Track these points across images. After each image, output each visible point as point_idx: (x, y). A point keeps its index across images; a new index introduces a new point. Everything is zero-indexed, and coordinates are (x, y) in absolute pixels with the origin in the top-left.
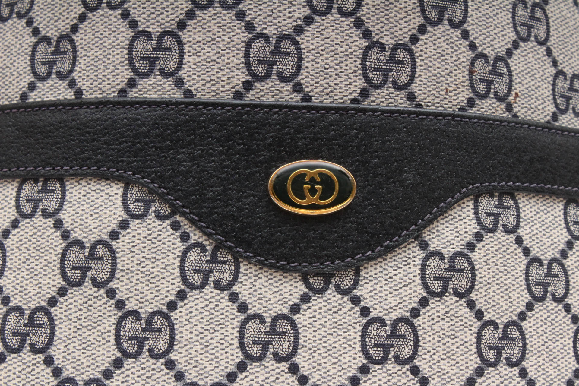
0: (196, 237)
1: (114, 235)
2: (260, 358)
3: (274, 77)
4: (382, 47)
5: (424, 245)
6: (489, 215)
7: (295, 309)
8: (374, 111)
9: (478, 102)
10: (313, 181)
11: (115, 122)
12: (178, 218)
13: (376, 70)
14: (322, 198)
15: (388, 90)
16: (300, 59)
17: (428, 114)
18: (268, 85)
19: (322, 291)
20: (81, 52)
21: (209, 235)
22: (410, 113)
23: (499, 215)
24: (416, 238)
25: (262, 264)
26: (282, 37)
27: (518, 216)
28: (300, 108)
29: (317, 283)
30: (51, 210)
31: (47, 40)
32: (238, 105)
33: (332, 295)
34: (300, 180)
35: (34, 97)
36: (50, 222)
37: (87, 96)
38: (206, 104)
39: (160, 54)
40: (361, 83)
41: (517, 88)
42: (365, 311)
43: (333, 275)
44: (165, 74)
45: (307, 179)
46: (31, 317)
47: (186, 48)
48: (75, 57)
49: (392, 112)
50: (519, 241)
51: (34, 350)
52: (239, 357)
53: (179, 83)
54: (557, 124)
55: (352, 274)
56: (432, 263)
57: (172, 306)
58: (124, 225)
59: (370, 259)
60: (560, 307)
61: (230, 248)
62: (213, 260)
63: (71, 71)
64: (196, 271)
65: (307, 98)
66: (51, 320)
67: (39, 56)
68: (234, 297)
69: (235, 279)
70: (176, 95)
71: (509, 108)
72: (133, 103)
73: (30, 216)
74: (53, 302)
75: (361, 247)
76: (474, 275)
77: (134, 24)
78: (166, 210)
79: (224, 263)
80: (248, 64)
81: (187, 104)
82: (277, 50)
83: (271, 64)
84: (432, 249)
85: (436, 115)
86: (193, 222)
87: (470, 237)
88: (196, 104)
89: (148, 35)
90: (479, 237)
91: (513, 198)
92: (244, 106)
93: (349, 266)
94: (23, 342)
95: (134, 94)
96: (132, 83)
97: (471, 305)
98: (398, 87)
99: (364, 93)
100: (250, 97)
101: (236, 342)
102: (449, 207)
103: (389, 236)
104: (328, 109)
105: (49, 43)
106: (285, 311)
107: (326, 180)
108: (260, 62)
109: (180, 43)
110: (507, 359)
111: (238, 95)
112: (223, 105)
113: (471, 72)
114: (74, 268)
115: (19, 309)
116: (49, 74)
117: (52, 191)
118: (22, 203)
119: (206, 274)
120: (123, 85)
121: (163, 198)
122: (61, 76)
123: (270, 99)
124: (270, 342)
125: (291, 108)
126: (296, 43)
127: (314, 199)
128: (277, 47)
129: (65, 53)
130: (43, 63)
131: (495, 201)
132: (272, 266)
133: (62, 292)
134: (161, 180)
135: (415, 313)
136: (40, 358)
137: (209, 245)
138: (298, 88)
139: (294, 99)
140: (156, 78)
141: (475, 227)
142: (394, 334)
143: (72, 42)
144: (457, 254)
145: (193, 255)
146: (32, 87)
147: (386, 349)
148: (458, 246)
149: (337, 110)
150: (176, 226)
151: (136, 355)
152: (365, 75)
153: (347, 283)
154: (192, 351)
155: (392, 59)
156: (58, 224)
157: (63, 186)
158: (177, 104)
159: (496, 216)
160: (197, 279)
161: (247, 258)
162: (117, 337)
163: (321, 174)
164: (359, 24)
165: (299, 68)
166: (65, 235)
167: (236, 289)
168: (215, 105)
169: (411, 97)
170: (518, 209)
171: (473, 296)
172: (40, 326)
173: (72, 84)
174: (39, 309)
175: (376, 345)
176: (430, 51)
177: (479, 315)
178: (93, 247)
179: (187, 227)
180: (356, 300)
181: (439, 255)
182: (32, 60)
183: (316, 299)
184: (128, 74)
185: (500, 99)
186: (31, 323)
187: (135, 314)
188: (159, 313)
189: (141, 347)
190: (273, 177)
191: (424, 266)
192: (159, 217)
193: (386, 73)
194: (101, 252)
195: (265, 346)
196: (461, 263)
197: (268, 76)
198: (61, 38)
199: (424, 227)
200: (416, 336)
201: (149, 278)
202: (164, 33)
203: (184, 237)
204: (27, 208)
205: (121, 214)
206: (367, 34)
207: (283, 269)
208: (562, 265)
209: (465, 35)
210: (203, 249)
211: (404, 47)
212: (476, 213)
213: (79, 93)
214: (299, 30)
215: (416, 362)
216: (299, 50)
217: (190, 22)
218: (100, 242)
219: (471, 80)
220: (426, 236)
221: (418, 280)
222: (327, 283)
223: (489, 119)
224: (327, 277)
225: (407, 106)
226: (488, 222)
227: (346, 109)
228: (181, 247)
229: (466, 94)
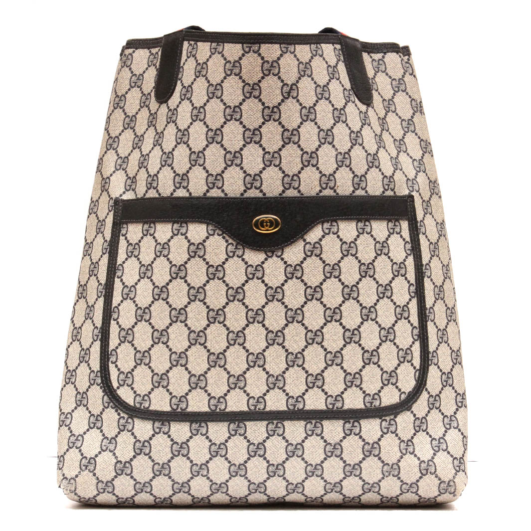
0: (230, 241)
1: (204, 241)
2: (252, 279)
3: (253, 188)
4: (289, 176)
5: (305, 240)
6: (327, 229)
7: (263, 263)
8: (286, 197)
9: (323, 191)
10: (267, 222)
11: (203, 204)
12: (224, 235)
13: (287, 184)
14: (270, 227)
15: (291, 190)
16: (262, 182)
17: (305, 197)
18: (251, 191)
19: (271, 257)
20: (190, 180)
21: (235, 240)
22: (298, 197)
23: (331, 228)
24: (302, 238)
25: (252, 249)
26: (255, 175)
27: (338, 228)
28: (262, 198)
29: (269, 254)
30: (183, 233)
31: (178, 175)
32: (242, 198)
33: (275, 258)
34: (263, 222)
35: (175, 195)
36: (184, 237)
37: (193, 195)
38: (231, 198)
39: (216, 181)
40: (282, 188)
41: (338, 184)
42: (285, 263)
43: (275, 252)
44: (219, 188)
45: (265, 221)
46: (179, 268)
47: (225, 179)
48: (188, 181)
49: (292, 197)
50: (338, 237)
51: (181, 278)
52: (245, 278)
53: (223, 191)
54: (354, 194)
55: (281, 251)
56: (308, 246)
57: (224, 263)
58: (207, 238)
59: (286, 246)
60: (354, 257)
61: (241, 244)
62: (236, 248)
63: (187, 186)
64: (231, 252)
65: (264, 194)
66: (186, 268)
67: (176, 180)
68: (243, 260)
69: (243, 254)
70: (222, 195)
71: (335, 191)
72: (208, 198)
73: (177, 235)
74: (186, 263)
75: (283, 242)
76: (322, 249)
77: (207, 172)
78: (220, 233)
79: (239, 249)
80: (245, 184)
81: (226, 198)
82: (254, 179)
83: (252, 184)
84: (307, 241)
85: (307, 197)
86: (229, 236)
87: (320, 237)
88: (228, 198)
89: (212, 175)
90: (323, 237)
91: (336, 222)
92: (244, 198)
93: (280, 248)
94: (177, 275)
95: (208, 195)
96: (208, 191)
97: (321, 259)
98: (294, 189)
99: (283, 192)
100: (246, 195)
101: (244, 274)
102: (313, 227)
103: (293, 238)
104: (271, 198)
105: (179, 176)
106: (260, 264)
107: (271, 221)
108: (249, 183)
109: (223, 178)
110: (334, 276)
111: (242, 194)
112: (237, 198)
113: (320, 181)
114: (192, 252)
115: (175, 265)
116: (180, 187)
117: (184, 227)
118: (174, 230)
119: (234, 253)
120: (205, 192)
121: (220, 229)
122: (184, 188)
123: (252, 195)
124: (255, 274)
125: (259, 198)
126: (260, 176)
127: (267, 228)
128: (254, 178)
129: (185, 180)
130: (178, 183)
131: (329, 224)
132: (255, 249)
133: (189, 259)
134: (218, 223)
135: (302, 262)
136: (183, 280)
137: (235, 243)
138: (261, 191)
139: (261, 195)
140: (215, 189)
141: (322, 233)
142: (295, 269)
143: (187, 176)
144: (316, 243)
145: (230, 247)
146: (174, 191)
147: (293, 274)
148: (316, 240)
149: (274, 198)
150: (224, 238)
151: (213, 279)
152: (283, 186)
153: (279, 254)
154: (231, 277)
155: (292, 180)
156: (186, 238)
157: (187, 225)
158: (223, 198)
159: (330, 229)
160: (231, 254)
161: (247, 247)
162: (207, 274)
163: (269, 220)
164: (281, 169)
165: (261, 184)
166: (189, 241)
167: (244, 257)
168: (234, 198)
169: (299, 191)
170: (338, 226)
171: (321, 256)
172: (182, 270)
173: (188, 190)
174: (182, 265)
175: (289, 273)
176: (305, 175)
177: (324, 262)
178: (198, 245)
179: (227, 238)
180: (282, 259)
181: (310, 243)
182: (174, 181)
183: (269, 259)
184: (206, 188)
185: (331, 188)
186: (179, 269)
187: (212, 266)
188: (220, 265)
189: (215, 276)
190: (255, 220)
191: (304, 247)
192: (219, 235)
193: (290, 184)
194: (200, 246)
195: (254, 275)
196: (317, 245)
197: (251, 188)
198: (183, 175)
199: (304, 234)
200: (302, 269)
201: (216, 254)
202: (217, 175)
203: (227, 241)
204: (176, 232)
205: (206, 234)
206: (284, 172)
207: (258, 250)
208: (355, 244)
209: (318, 169)
210: (233, 245)
211: (296, 175)
212: (322, 228)
213: (190, 194)
214: (261, 172)
215: (303, 278)
216: (261, 178)
217: (226, 171)
218: (200, 243)
219: (320, 184)
220: (305, 237)
221: (303, 252)
222: (273, 254)
223: (326, 197)
224: (273, 252)
225: (298, 195)
226: (327, 231)
227: (277, 198)
228: (226, 244)
229: (318, 188)
